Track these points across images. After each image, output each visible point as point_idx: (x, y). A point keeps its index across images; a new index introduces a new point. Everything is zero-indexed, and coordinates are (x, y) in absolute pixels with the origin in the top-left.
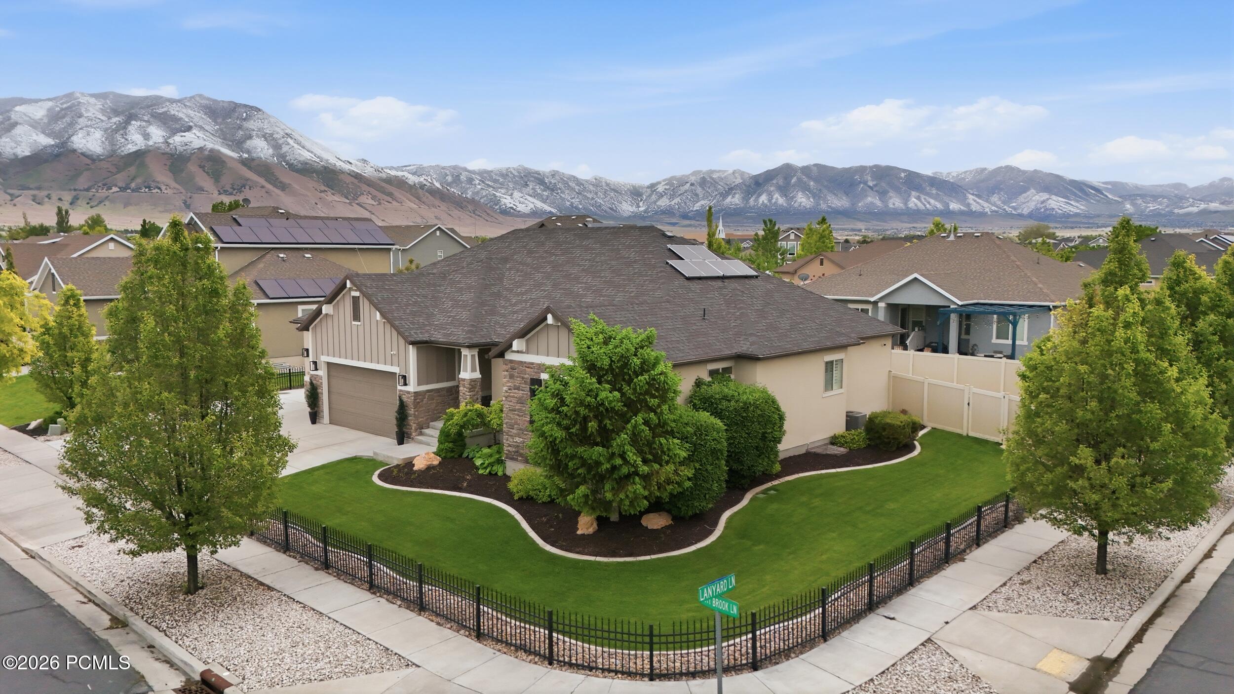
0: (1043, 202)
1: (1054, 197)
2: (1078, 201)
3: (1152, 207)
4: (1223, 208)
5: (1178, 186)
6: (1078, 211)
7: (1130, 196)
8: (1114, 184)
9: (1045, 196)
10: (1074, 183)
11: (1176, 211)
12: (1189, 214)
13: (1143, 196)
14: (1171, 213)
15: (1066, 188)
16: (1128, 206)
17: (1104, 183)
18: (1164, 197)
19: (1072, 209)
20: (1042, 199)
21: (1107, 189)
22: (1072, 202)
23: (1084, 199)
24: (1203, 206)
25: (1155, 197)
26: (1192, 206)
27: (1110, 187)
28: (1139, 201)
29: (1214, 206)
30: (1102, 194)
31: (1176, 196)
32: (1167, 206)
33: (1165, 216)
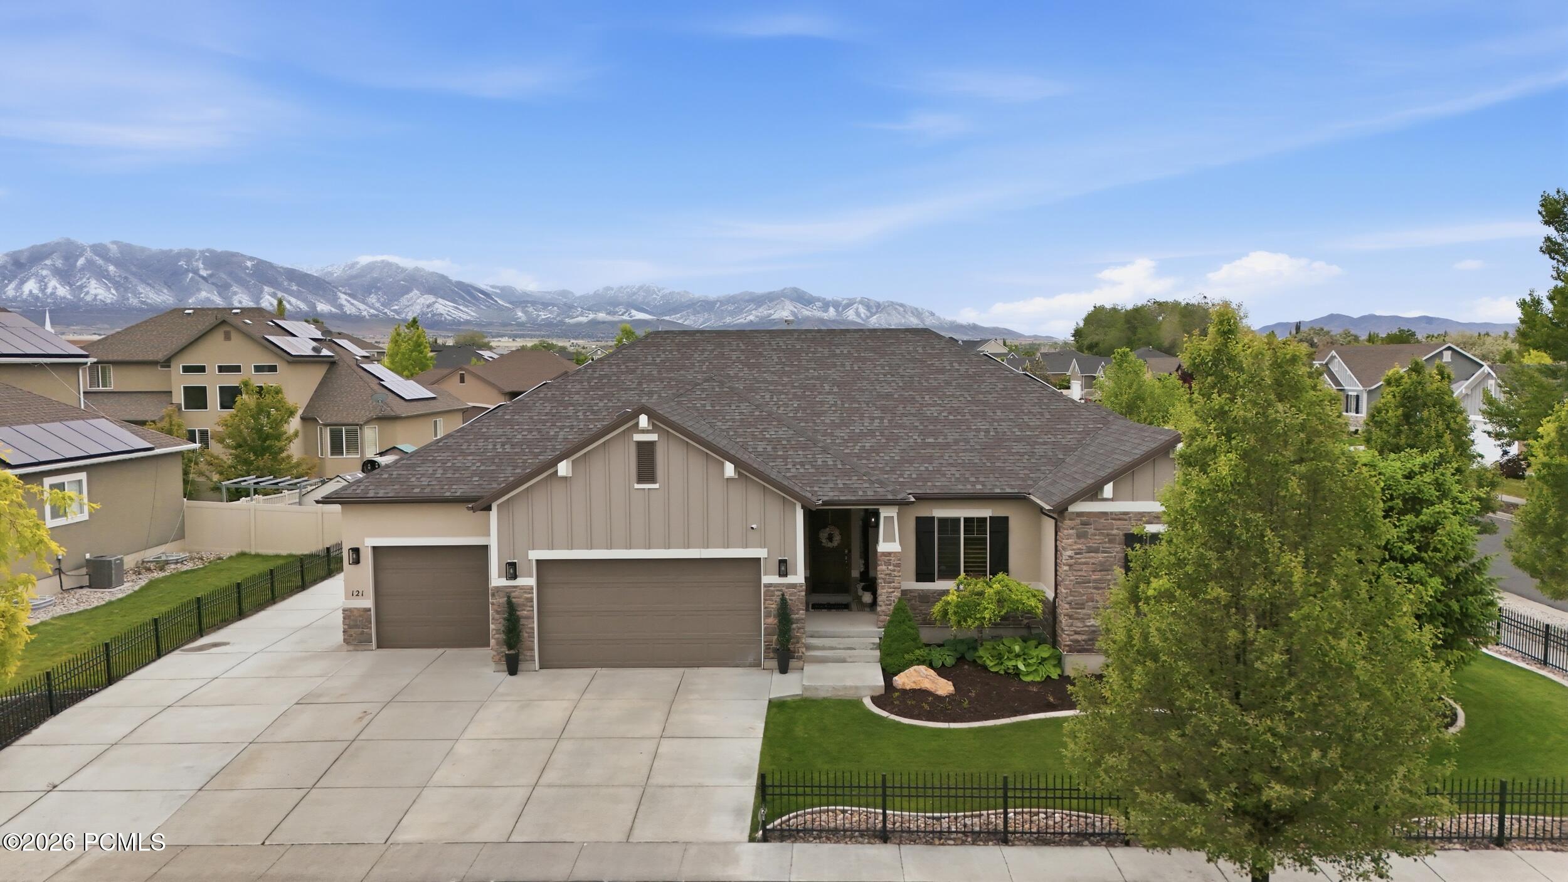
0: (428, 306)
1: (440, 300)
2: (467, 306)
3: (544, 315)
4: (610, 318)
5: (564, 293)
6: (469, 318)
7: (521, 303)
8: (503, 289)
9: (430, 299)
10: (460, 284)
11: (567, 320)
12: (579, 324)
13: (534, 303)
14: (562, 323)
15: (453, 291)
16: (520, 314)
17: (492, 287)
18: (554, 305)
19: (462, 316)
20: (428, 302)
21: (497, 294)
22: (461, 307)
23: (473, 304)
24: (591, 316)
25: (545, 305)
26: (582, 315)
27: (498, 291)
28: (531, 309)
29: (602, 316)
30: (492, 299)
31: (565, 304)
32: (558, 315)
33: (557, 325)
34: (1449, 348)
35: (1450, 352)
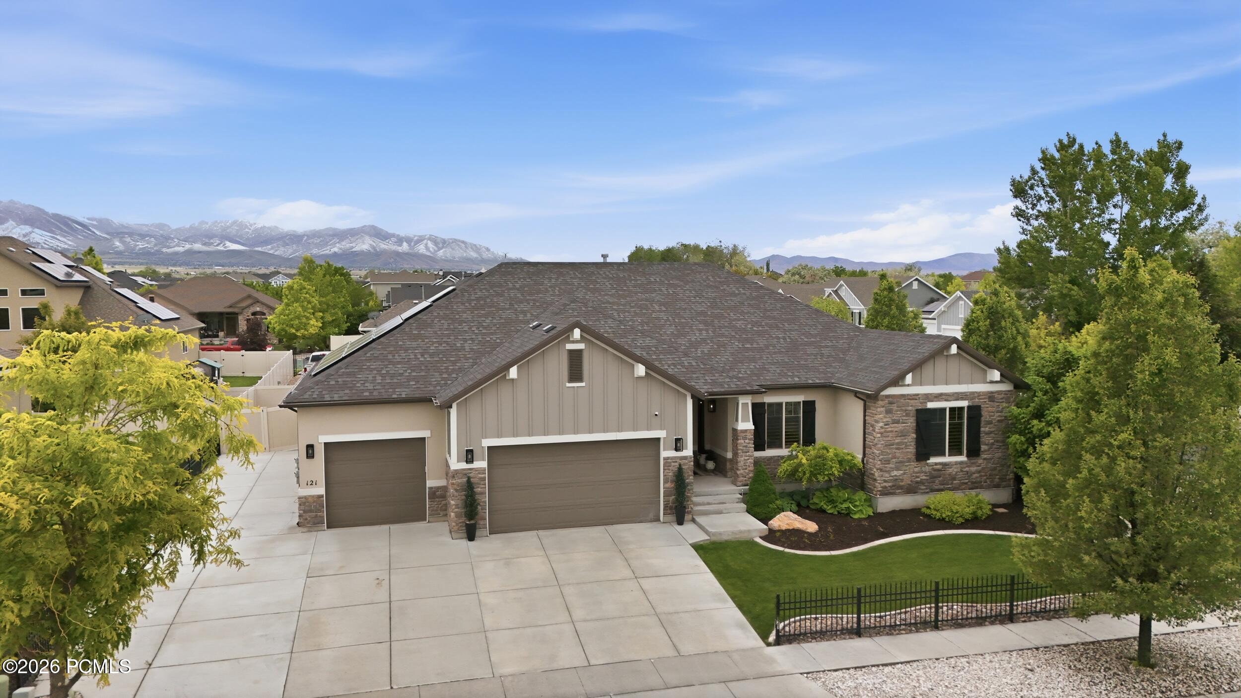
0: (25, 236)
1: (36, 230)
2: (65, 237)
3: (141, 245)
4: (205, 248)
5: (161, 226)
6: (66, 246)
7: (118, 234)
8: (100, 221)
9: (27, 229)
10: (57, 217)
11: (164, 250)
12: (176, 253)
13: (131, 234)
14: (159, 252)
15: (49, 221)
16: (118, 244)
17: (88, 219)
18: (151, 236)
19: (59, 245)
20: (24, 232)
21: (94, 226)
22: (58, 237)
23: (72, 235)
24: (188, 246)
25: (143, 236)
26: (178, 245)
27: (95, 223)
28: (128, 240)
29: (198, 246)
30: (90, 230)
31: (162, 236)
32: (156, 245)
33: (153, 254)
34: (917, 280)
35: (917, 282)
